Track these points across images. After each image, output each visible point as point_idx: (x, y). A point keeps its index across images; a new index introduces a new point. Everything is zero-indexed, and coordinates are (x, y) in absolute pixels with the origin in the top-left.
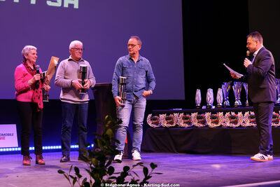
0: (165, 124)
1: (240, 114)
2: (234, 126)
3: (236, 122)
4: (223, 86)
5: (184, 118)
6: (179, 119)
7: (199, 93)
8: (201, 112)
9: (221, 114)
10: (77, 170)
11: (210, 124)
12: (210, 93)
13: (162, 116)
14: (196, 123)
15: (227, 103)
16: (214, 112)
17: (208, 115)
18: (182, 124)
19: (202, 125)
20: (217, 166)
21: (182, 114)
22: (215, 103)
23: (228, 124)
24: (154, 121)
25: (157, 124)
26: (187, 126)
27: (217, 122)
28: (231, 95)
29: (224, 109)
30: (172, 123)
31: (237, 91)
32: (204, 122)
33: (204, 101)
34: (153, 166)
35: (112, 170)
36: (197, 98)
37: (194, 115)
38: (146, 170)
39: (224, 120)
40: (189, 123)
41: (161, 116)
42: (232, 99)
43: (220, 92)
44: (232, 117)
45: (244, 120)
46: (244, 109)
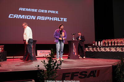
0: (87, 51)
1: (107, 48)
2: (105, 51)
3: (106, 50)
4: (103, 41)
5: (92, 49)
7: (96, 42)
8: (97, 47)
9: (102, 48)
11: (99, 50)
12: (99, 43)
13: (87, 48)
15: (104, 45)
16: (100, 47)
18: (92, 50)
22: (101, 45)
23: (103, 51)
27: (101, 50)
28: (105, 43)
30: (89, 50)
31: (107, 42)
32: (97, 50)
33: (98, 45)
36: (96, 44)
37: (95, 48)
39: (103, 50)
40: (94, 50)
43: (102, 42)
45: (108, 50)
46: (108, 47)
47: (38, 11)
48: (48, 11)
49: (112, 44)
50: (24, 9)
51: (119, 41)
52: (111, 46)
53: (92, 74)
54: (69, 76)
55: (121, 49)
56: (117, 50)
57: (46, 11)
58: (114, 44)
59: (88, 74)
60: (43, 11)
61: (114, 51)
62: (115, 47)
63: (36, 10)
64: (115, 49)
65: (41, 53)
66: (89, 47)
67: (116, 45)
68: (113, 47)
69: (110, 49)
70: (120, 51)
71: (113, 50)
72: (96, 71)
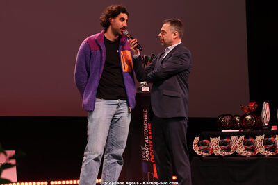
0: (218, 151)
5: (245, 143)
6: (238, 144)
7: (266, 107)
8: (269, 134)
13: (215, 141)
18: (242, 151)
19: (270, 154)
21: (242, 138)
24: (203, 147)
25: (206, 150)
26: (250, 154)
30: (228, 150)
36: (264, 114)
37: (259, 138)
40: (253, 150)
41: (212, 140)
66: (229, 135)
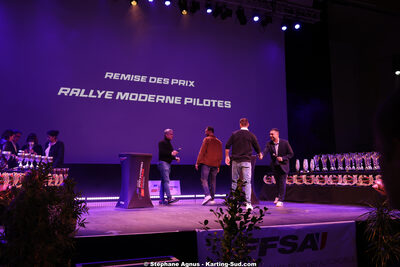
1: (326, 176)
2: (322, 184)
4: (314, 158)
8: (299, 174)
9: (313, 176)
10: (221, 210)
11: (305, 182)
12: (306, 162)
14: (296, 182)
15: (318, 169)
16: (308, 175)
17: (304, 176)
19: (300, 184)
20: (307, 211)
22: (309, 168)
23: (318, 183)
24: (268, 180)
25: (270, 182)
26: (290, 183)
27: (310, 182)
28: (320, 164)
29: (315, 173)
31: (324, 161)
32: (302, 181)
33: (302, 167)
34: (266, 209)
35: (241, 210)
36: (297, 165)
37: (295, 176)
38: (261, 211)
39: (316, 180)
40: (292, 182)
42: (321, 167)
43: (312, 161)
44: (321, 179)
45: (329, 180)
46: (329, 173)
47: (148, 80)
48: (170, 81)
49: (337, 167)
50: (116, 76)
51: (357, 157)
52: (337, 172)
53: (309, 243)
54: (254, 248)
55: (364, 179)
56: (351, 182)
57: (166, 81)
58: (344, 167)
59: (299, 242)
60: (158, 80)
61: (346, 184)
62: (347, 174)
63: (143, 79)
64: (349, 179)
65: (157, 188)
67: (348, 168)
68: (343, 173)
69: (334, 179)
70: (361, 184)
71: (343, 181)
72: (317, 235)
